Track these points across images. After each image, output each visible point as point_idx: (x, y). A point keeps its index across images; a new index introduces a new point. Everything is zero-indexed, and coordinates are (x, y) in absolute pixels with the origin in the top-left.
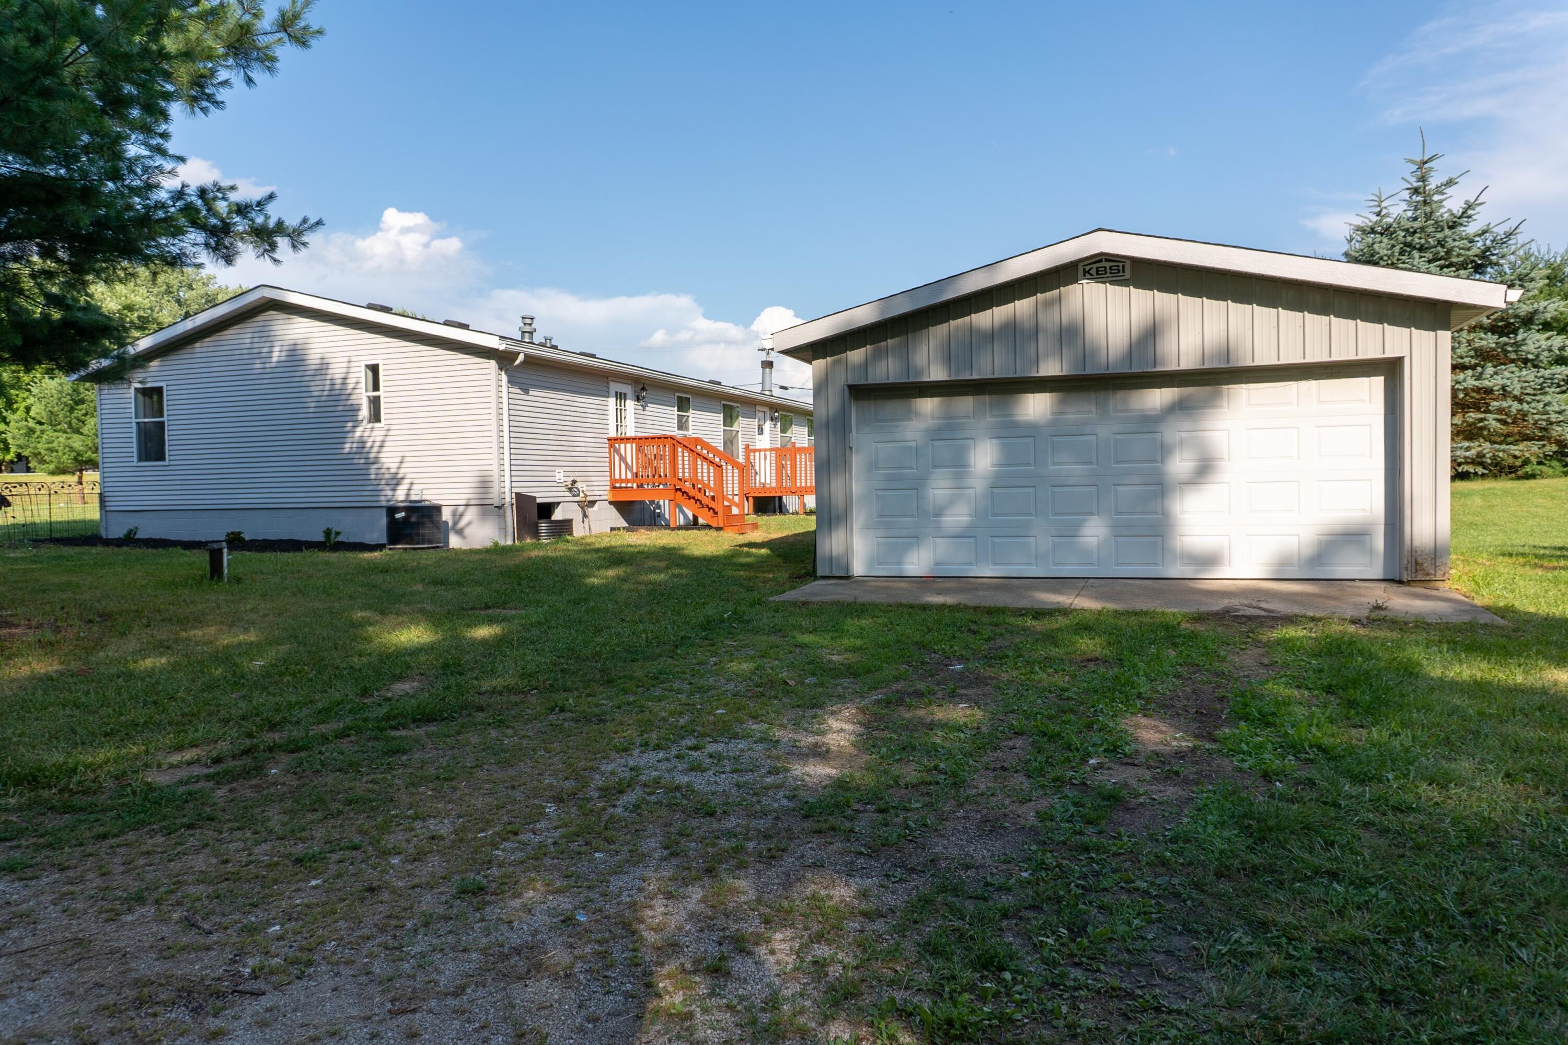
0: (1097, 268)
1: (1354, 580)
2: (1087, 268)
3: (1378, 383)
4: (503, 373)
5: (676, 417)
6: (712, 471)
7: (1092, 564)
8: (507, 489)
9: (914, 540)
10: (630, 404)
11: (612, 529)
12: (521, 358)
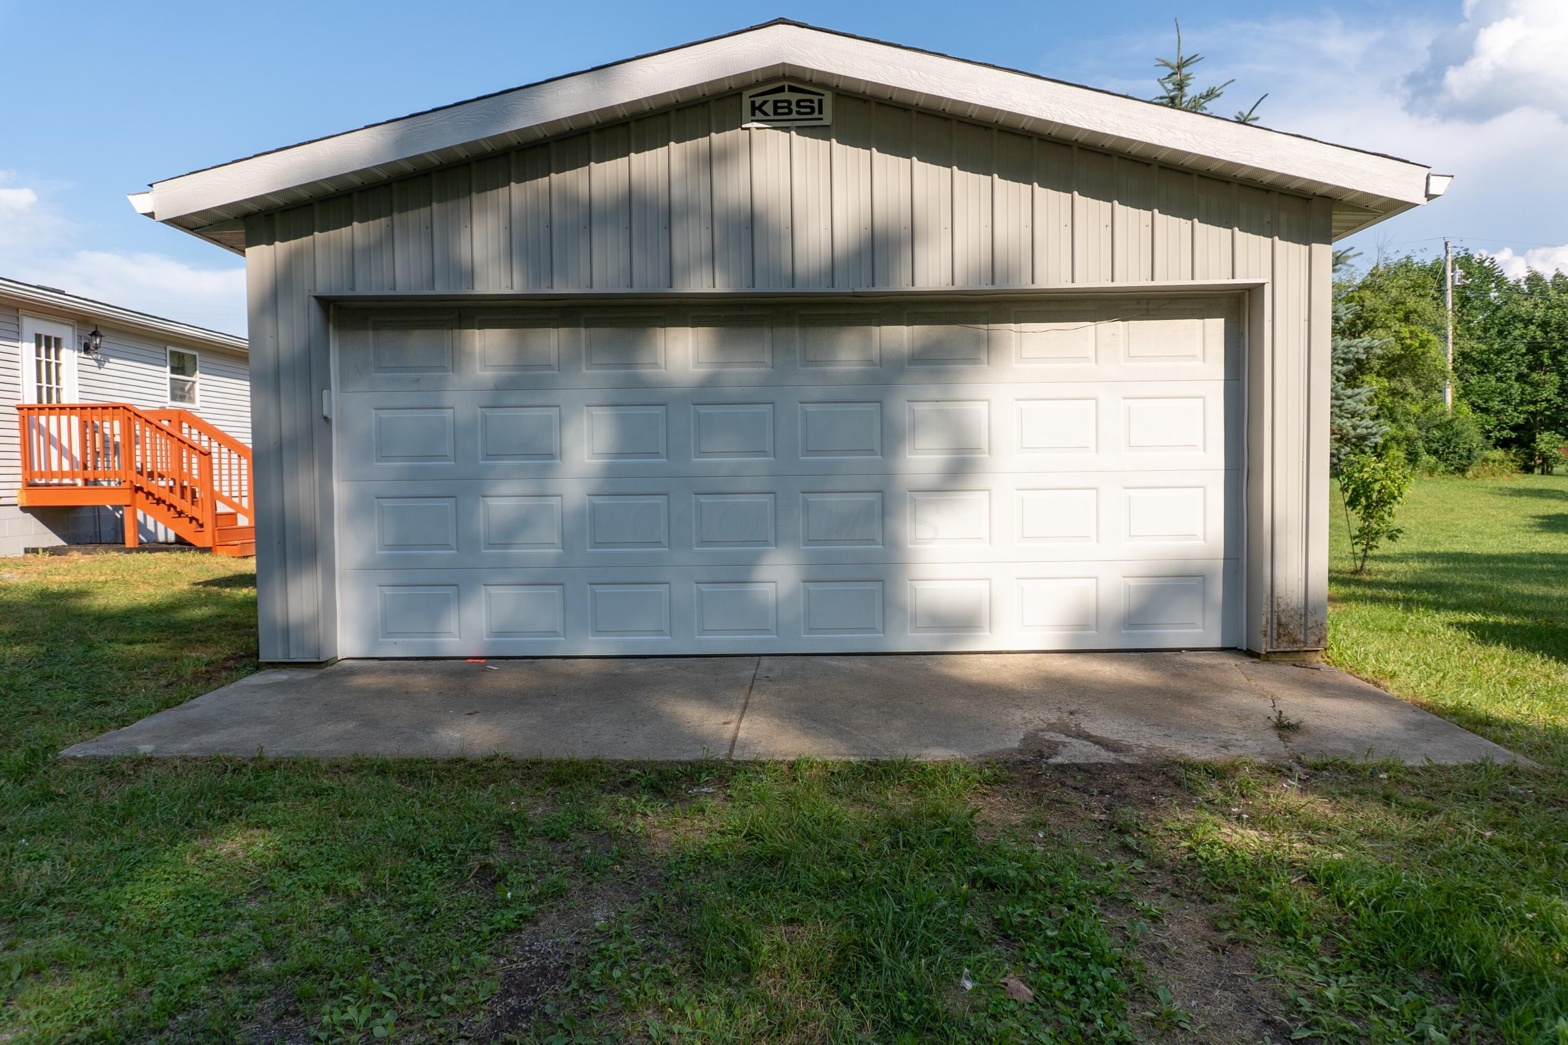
0: (775, 102)
1: (1179, 650)
2: (759, 101)
3: (1216, 327)
5: (168, 381)
6: (195, 460)
7: (766, 631)
9: (450, 591)
10: (70, 356)
11: (27, 551)
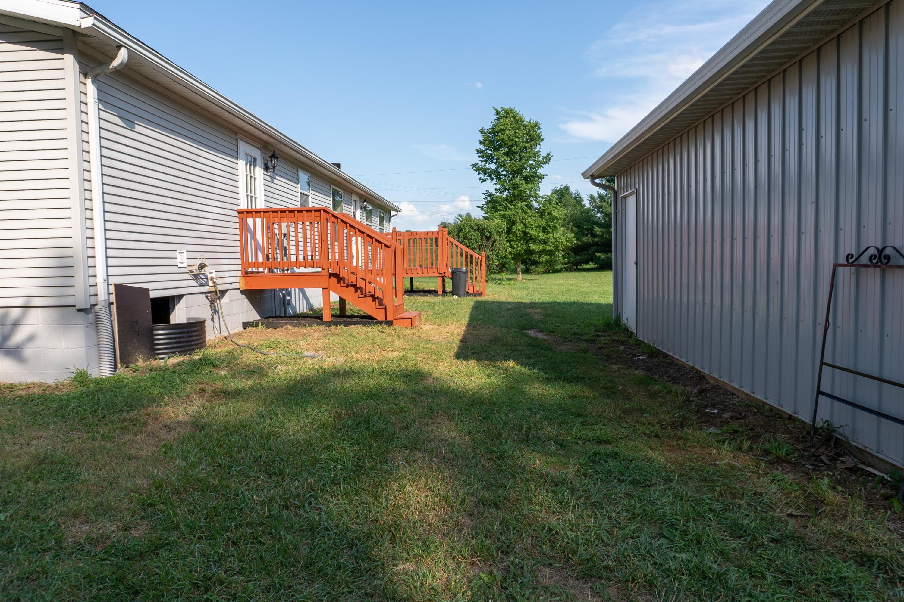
4: (89, 81)
8: (100, 279)
10: (259, 172)
11: (244, 325)
12: (122, 55)
